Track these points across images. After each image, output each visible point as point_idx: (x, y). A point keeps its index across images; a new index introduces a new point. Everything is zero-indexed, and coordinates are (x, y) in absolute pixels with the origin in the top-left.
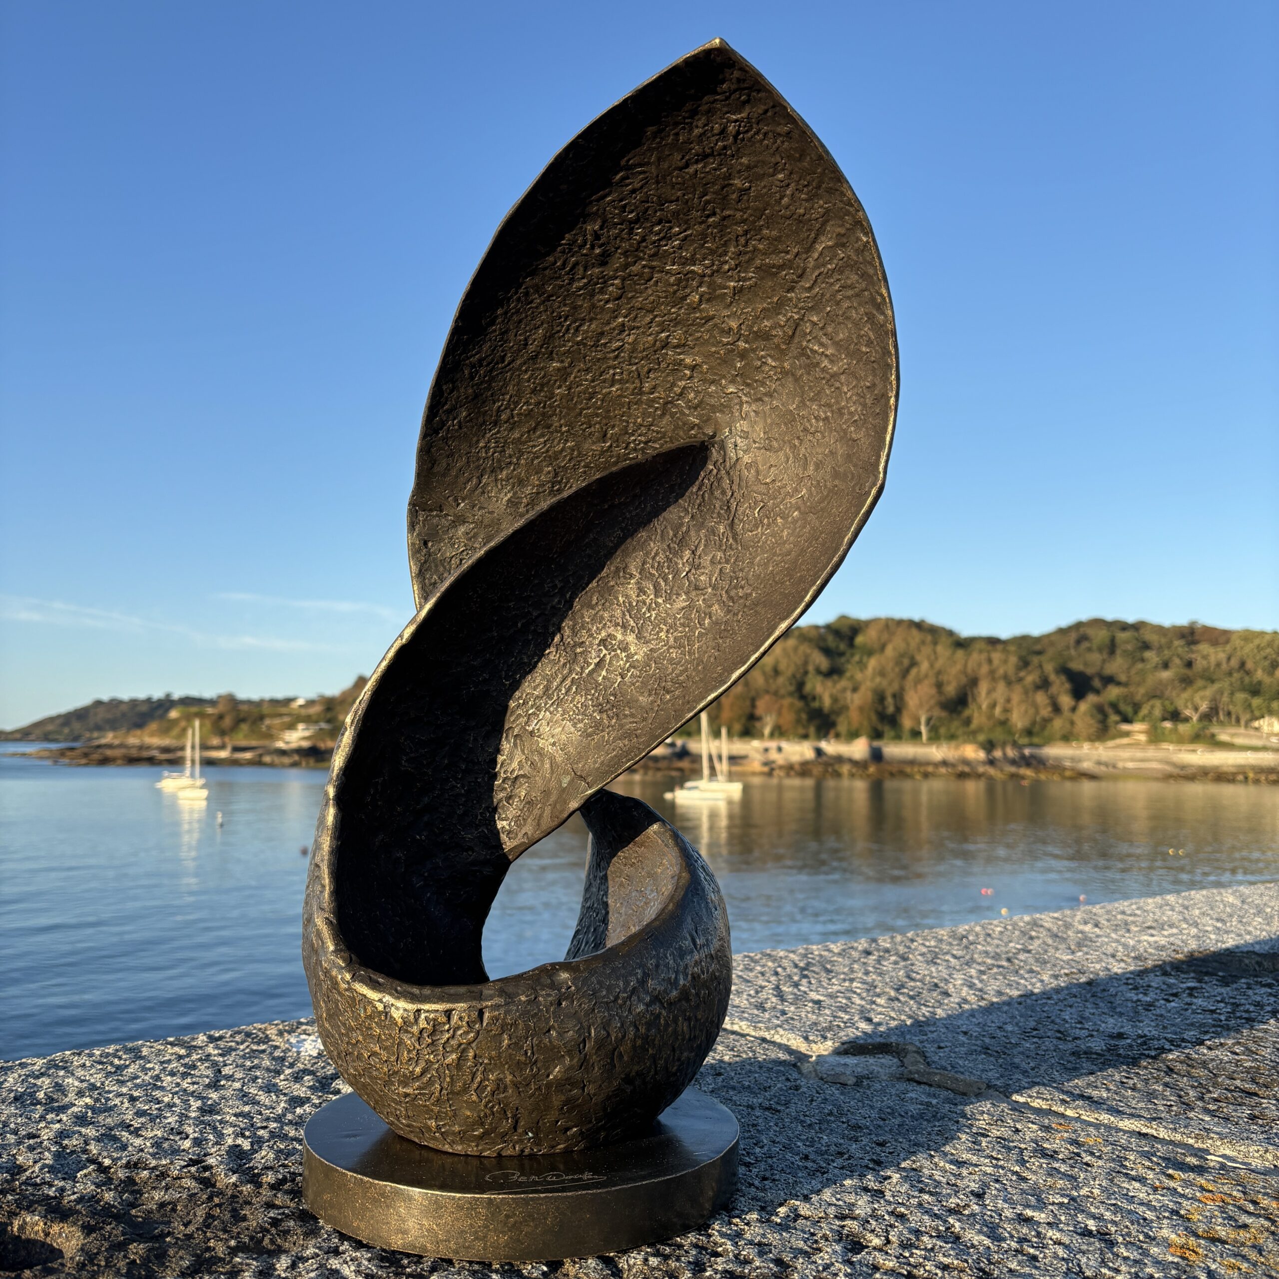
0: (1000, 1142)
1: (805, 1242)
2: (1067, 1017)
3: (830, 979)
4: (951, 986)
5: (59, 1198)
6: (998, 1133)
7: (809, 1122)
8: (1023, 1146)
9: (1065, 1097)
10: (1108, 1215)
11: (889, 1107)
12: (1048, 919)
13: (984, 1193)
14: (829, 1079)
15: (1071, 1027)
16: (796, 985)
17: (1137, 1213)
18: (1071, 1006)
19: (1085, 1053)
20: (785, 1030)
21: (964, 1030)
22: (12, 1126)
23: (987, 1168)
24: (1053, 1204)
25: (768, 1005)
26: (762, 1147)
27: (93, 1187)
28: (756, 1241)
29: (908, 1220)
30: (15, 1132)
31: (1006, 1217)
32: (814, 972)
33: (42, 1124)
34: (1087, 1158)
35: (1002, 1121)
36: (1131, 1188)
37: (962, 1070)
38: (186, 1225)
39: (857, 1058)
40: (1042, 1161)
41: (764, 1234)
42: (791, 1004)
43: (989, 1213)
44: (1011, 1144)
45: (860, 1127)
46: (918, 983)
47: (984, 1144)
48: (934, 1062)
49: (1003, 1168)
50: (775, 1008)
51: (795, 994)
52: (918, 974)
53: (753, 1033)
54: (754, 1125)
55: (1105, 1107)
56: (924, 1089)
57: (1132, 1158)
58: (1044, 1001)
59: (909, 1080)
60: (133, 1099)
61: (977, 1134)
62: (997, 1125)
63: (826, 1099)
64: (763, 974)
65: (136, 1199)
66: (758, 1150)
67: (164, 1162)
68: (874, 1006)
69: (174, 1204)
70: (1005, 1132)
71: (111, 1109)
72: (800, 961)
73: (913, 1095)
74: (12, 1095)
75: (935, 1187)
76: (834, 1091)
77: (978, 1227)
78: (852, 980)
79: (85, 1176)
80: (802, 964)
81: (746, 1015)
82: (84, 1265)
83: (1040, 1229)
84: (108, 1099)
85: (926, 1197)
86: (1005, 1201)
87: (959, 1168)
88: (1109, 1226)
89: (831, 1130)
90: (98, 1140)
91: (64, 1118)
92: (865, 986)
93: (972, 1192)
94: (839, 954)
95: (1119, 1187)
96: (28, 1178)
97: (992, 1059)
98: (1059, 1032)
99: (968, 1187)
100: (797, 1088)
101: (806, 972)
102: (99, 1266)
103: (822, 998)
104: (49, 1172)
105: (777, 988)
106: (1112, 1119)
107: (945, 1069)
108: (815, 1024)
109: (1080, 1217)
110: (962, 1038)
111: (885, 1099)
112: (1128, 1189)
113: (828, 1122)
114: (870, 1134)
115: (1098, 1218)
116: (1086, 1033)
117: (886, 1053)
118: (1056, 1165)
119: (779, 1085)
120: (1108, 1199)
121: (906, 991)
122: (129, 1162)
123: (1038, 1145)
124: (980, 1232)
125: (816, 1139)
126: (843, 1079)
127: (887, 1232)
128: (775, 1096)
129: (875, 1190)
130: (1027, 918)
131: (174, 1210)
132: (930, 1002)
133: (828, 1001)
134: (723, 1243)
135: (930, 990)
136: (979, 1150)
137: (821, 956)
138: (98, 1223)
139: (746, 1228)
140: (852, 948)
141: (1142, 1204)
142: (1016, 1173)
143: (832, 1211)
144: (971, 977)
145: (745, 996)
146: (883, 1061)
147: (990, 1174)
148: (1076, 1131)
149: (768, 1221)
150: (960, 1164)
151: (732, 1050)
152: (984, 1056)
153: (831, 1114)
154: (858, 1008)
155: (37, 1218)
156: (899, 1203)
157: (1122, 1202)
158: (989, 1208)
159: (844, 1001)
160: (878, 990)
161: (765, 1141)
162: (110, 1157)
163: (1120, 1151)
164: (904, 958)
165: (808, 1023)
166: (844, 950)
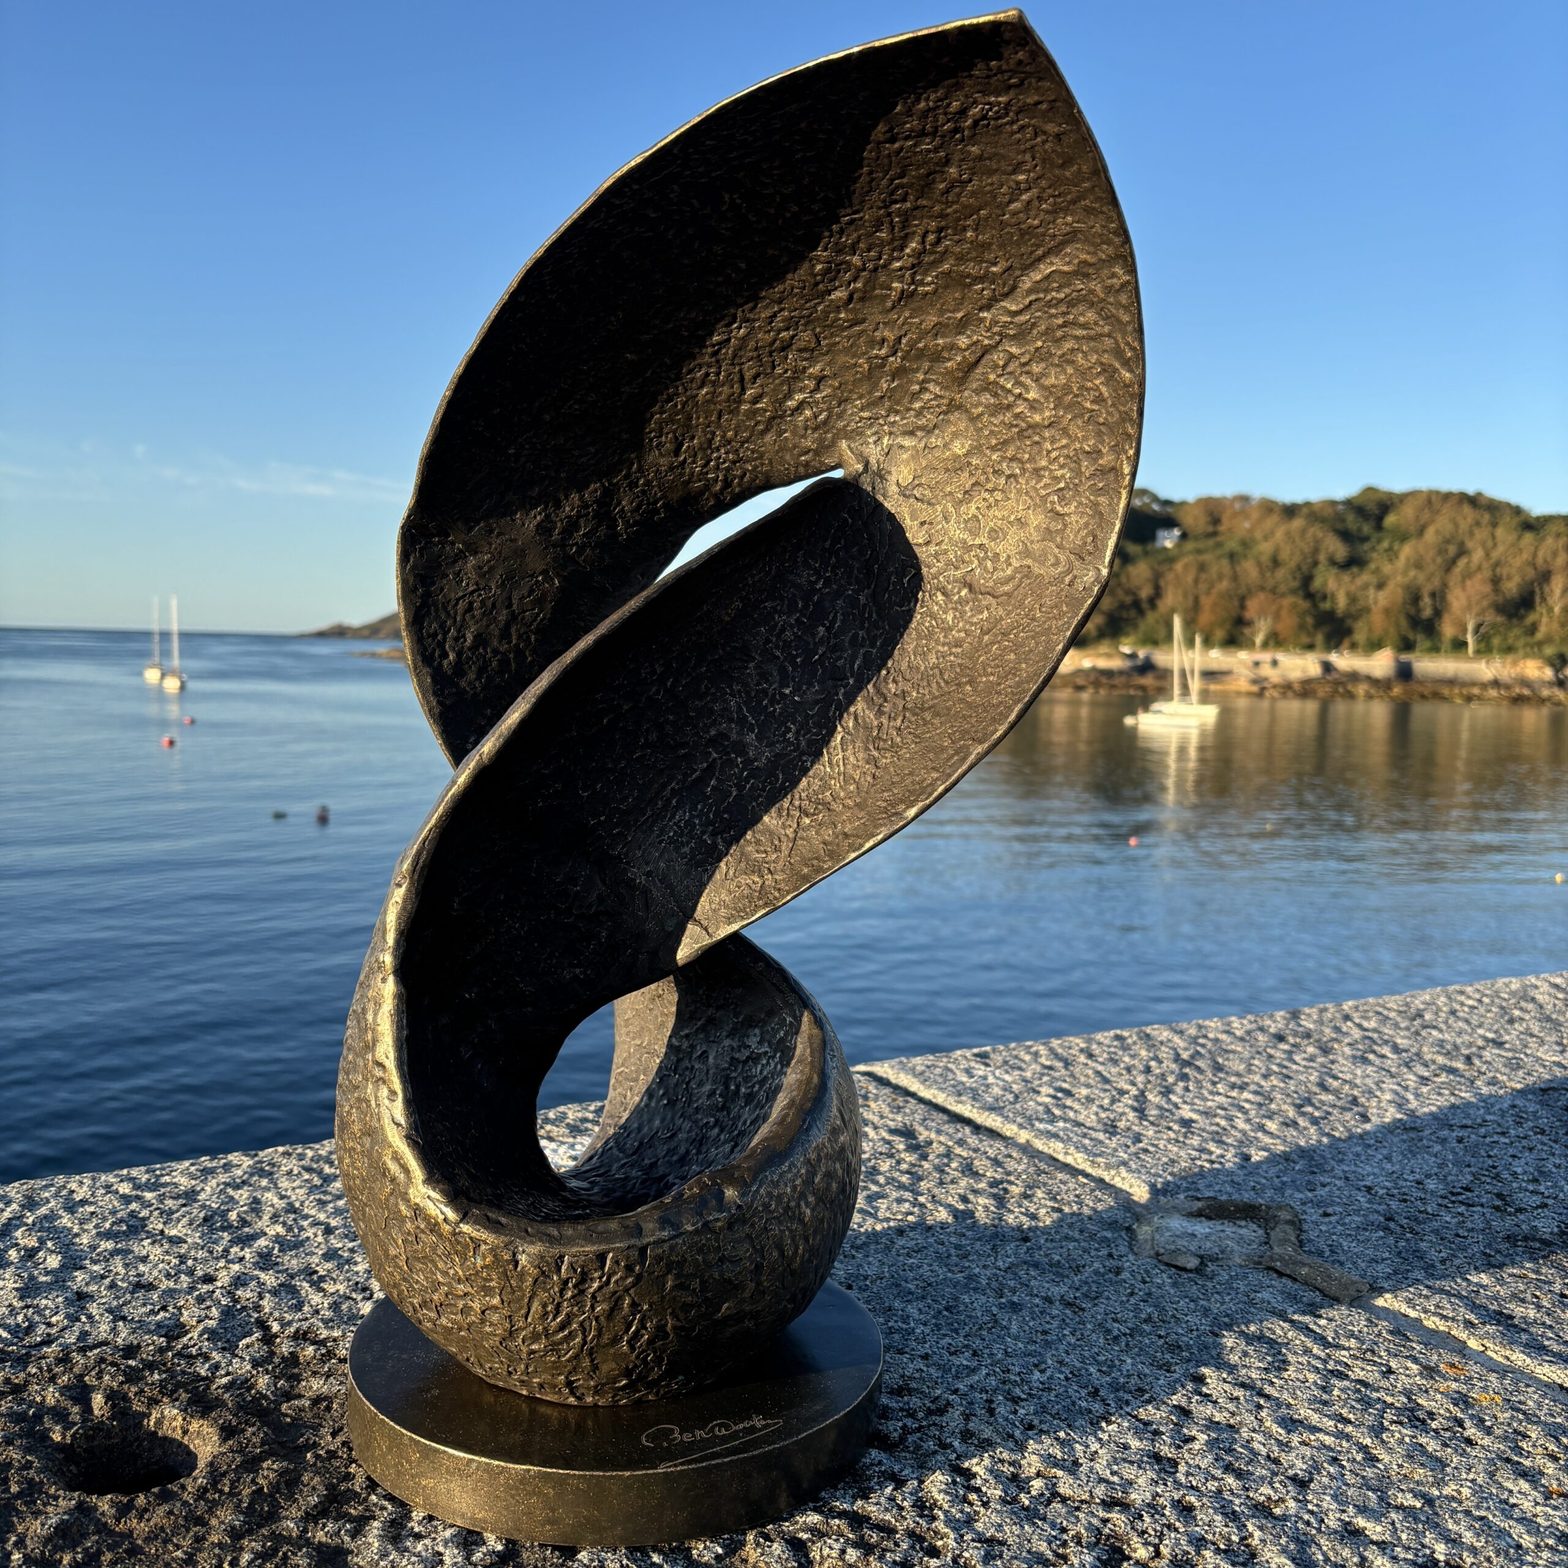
0: (1359, 1391)
1: (1050, 1543)
2: (1519, 1170)
3: (1214, 1084)
4: (1374, 1102)
5: (209, 1380)
6: (1362, 1373)
7: (1116, 1333)
8: (1389, 1400)
9: (1472, 1317)
10: (1468, 1537)
11: (1227, 1315)
12: (1545, 987)
13: (1311, 1480)
14: (1165, 1258)
15: (1520, 1188)
16: (1167, 1091)
17: (1510, 1536)
18: (1531, 1149)
19: (1526, 1239)
20: (1130, 1170)
21: (1368, 1184)
22: (190, 1263)
23: (1326, 1438)
24: (1400, 1508)
25: (1122, 1125)
26: (1042, 1372)
27: (249, 1367)
28: (988, 1535)
29: (1195, 1518)
30: (191, 1272)
31: (1328, 1527)
32: (1199, 1070)
33: (222, 1263)
34: (1471, 1431)
35: (1373, 1352)
36: (1515, 1489)
37: (1343, 1258)
38: (334, 1435)
39: (1211, 1223)
40: (1405, 1431)
41: (1000, 1525)
42: (1152, 1123)
43: (1306, 1517)
44: (1375, 1395)
45: (1179, 1347)
46: (1331, 1097)
47: (1336, 1392)
48: (1310, 1241)
49: (1348, 1437)
50: (1129, 1129)
51: (1161, 1108)
52: (1336, 1078)
53: (1089, 1170)
54: (1045, 1333)
55: (1524, 1337)
56: (1285, 1286)
57: (1533, 1435)
58: (1496, 1138)
59: (1269, 1268)
60: (328, 1231)
61: (1332, 1372)
62: (1363, 1359)
63: (1149, 1294)
64: (1129, 1070)
65: (292, 1387)
66: (1037, 1375)
67: (336, 1333)
68: (1260, 1135)
69: (329, 1399)
70: (1371, 1374)
71: (301, 1244)
72: (1186, 1049)
73: (1265, 1295)
74: (202, 1215)
75: (1248, 1464)
76: (1163, 1278)
77: (1283, 1541)
78: (1242, 1087)
79: (248, 1347)
80: (1185, 1055)
81: (1087, 1142)
82: (206, 1490)
83: (1366, 1554)
84: (302, 1229)
85: (1230, 1480)
86: (1335, 1497)
87: (1289, 1432)
88: (1465, 1554)
89: (1141, 1349)
90: (275, 1293)
91: (248, 1253)
92: (1258, 1099)
93: (1294, 1479)
94: (1242, 1039)
95: (1501, 1487)
96: (186, 1347)
97: (1391, 1240)
98: (1499, 1196)
99: (1291, 1467)
100: (1118, 1271)
101: (1187, 1070)
102: (221, 1492)
103: (1195, 1116)
104: (208, 1339)
105: (1141, 1097)
106: (1528, 1361)
107: (1320, 1254)
108: (1173, 1161)
109: (1429, 1538)
110: (1362, 1198)
111: (1227, 1299)
112: (1511, 1491)
113: (1142, 1333)
114: (1189, 1361)
115: (1453, 1541)
116: (1536, 1200)
117: (1252, 1218)
118: (1423, 1440)
119: (1096, 1265)
120: (1478, 1507)
121: (1309, 1109)
122: (297, 1331)
123: (1409, 1399)
124: (1284, 1551)
125: (1117, 1362)
126: (1181, 1261)
127: (1161, 1537)
128: (1086, 1283)
129: (1169, 1459)
130: (1515, 985)
131: (328, 1409)
132: (1336, 1129)
133: (1201, 1121)
134: (946, 1536)
135: (1344, 1109)
136: (1325, 1403)
137: (1216, 1040)
138: (240, 1423)
139: (982, 1510)
140: (1262, 1029)
141: (1520, 1520)
142: (1364, 1449)
143: (1100, 1491)
144: (1406, 1088)
145: (1095, 1108)
146: (1243, 1231)
147: (1329, 1448)
148: (1471, 1378)
149: (1015, 1500)
150: (1291, 1424)
151: (1054, 1199)
152: (1381, 1233)
153: (1148, 1320)
154: (1239, 1135)
155: (176, 1411)
156: (1192, 1487)
157: (1494, 1516)
158: (1310, 1507)
159: (1223, 1123)
160: (1273, 1106)
161: (1050, 1362)
162: (280, 1320)
163: (1521, 1422)
164: (1325, 1050)
165: (1165, 1160)
166: (1248, 1033)
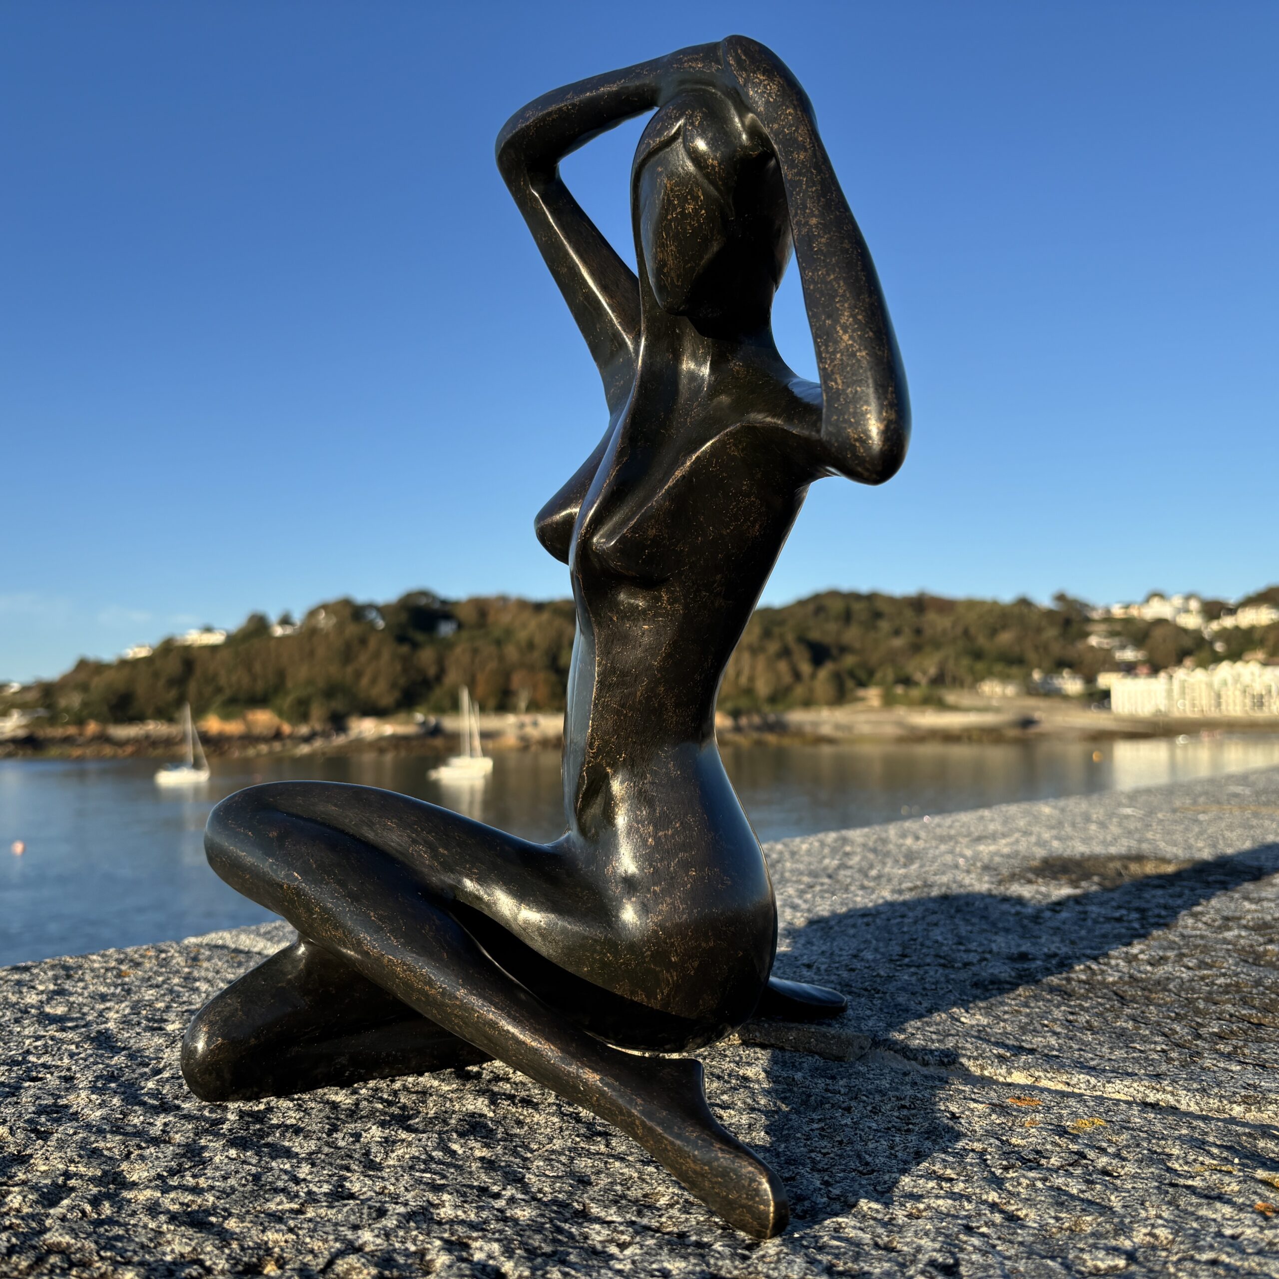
13: (957, 1262)
148: (1050, 1109)
163: (1147, 1141)
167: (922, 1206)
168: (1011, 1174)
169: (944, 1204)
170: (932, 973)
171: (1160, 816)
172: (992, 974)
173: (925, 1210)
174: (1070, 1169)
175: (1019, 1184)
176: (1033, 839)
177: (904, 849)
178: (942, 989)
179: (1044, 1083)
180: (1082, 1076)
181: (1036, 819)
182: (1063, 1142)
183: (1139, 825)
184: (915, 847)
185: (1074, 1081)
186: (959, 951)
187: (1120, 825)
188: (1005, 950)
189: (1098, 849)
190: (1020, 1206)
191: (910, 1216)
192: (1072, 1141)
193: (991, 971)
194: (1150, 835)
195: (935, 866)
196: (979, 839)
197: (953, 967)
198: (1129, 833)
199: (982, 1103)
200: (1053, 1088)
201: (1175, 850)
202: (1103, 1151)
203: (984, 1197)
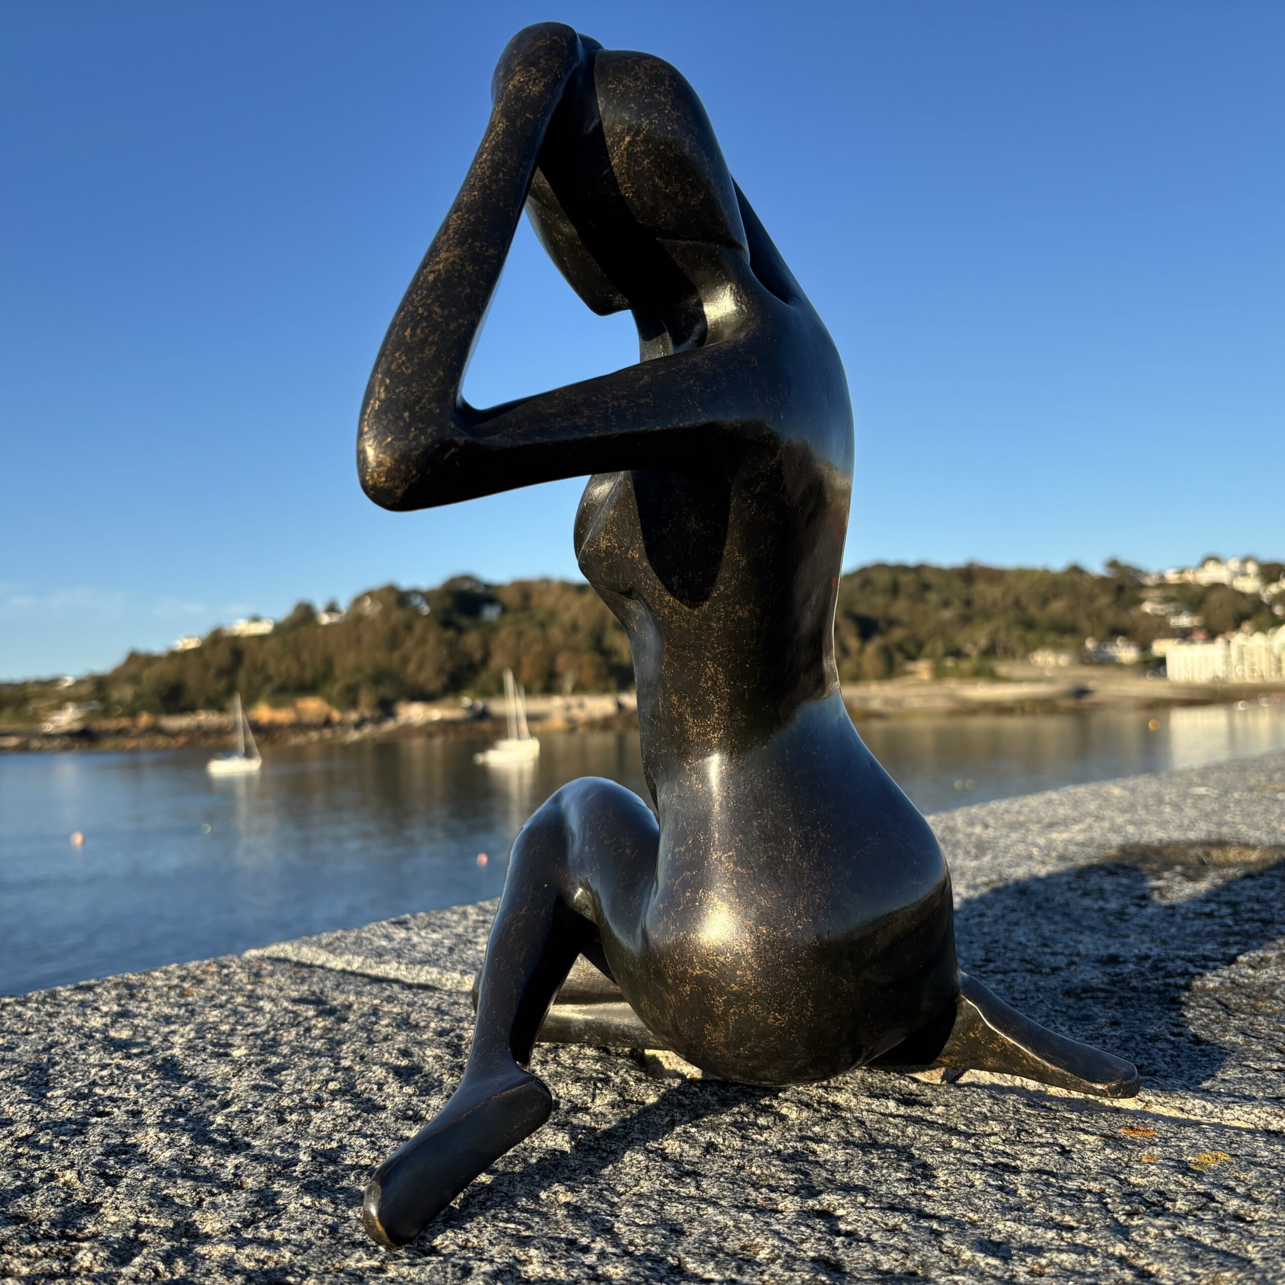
0: (1049, 1184)
8: (1096, 1187)
34: (1232, 1204)
35: (1027, 1132)
44: (1072, 1185)
47: (1023, 1191)
49: (1089, 1250)
61: (996, 1166)
62: (1023, 1143)
70: (1047, 1159)
87: (1003, 1261)
118: (1188, 1230)
123: (1119, 1180)
136: (1021, 1208)
148: (1166, 1140)
167: (1044, 1262)
168: (1136, 1222)
169: (1068, 1259)
170: (1020, 980)
171: (1236, 795)
172: (1083, 980)
173: (1048, 1265)
174: (1199, 1213)
175: (1147, 1234)
176: (1106, 824)
177: (973, 839)
178: (1032, 998)
179: (1156, 1109)
180: (1197, 1101)
181: (1107, 800)
182: (1187, 1181)
183: (1216, 806)
184: (985, 837)
185: (1189, 1106)
186: (1045, 953)
187: (1195, 806)
188: (1094, 953)
189: (1177, 835)
190: (1151, 1260)
191: (1031, 1273)
192: (1196, 1180)
193: (1082, 977)
194: (1228, 818)
195: (1009, 857)
196: (1051, 825)
197: (1041, 972)
198: (1207, 816)
199: (1093, 1134)
200: (1167, 1115)
201: (1258, 834)
202: (1231, 1190)
203: (1111, 1250)
